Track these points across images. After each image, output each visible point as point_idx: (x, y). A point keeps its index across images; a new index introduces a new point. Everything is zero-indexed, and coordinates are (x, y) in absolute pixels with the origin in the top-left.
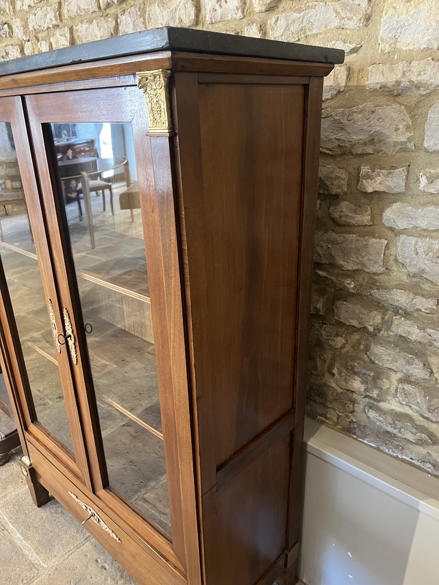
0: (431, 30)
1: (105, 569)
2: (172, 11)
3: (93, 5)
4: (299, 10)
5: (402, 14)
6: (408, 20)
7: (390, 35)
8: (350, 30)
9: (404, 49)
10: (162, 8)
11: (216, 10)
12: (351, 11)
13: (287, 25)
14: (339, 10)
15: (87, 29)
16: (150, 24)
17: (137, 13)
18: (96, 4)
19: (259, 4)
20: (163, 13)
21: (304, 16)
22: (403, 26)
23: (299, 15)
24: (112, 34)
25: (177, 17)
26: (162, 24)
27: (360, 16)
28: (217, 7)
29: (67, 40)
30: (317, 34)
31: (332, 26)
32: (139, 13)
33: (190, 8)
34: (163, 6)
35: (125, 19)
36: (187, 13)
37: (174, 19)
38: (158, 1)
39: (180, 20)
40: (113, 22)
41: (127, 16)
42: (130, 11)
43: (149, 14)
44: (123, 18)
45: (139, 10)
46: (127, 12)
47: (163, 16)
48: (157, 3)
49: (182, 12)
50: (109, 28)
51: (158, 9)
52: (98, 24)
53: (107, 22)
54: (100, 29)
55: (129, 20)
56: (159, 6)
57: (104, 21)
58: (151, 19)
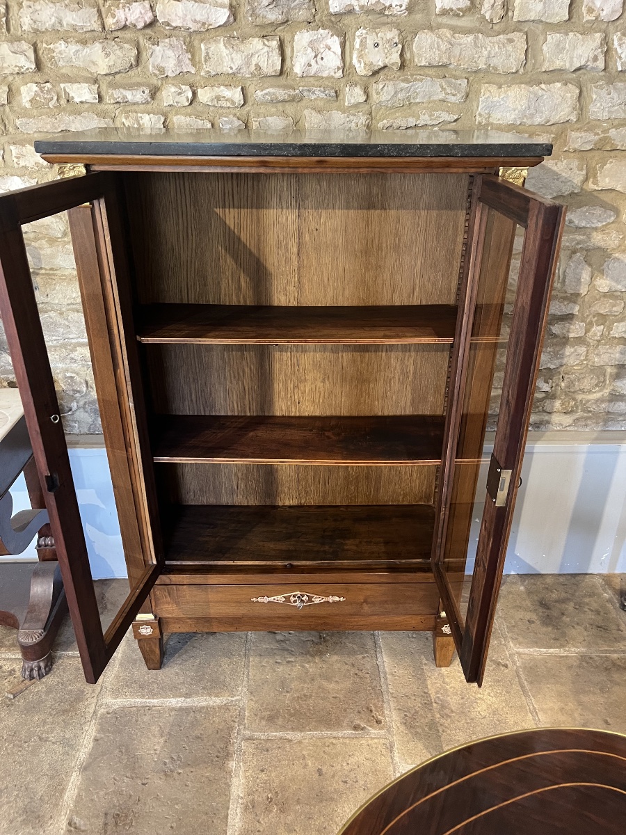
0: (517, 112)
1: (292, 662)
2: (248, 55)
3: (93, 22)
4: (407, 81)
5: (495, 97)
6: (500, 102)
7: (486, 111)
8: (451, 103)
9: (495, 122)
10: (231, 50)
11: (311, 66)
12: (455, 89)
13: (395, 93)
14: (445, 86)
15: (77, 51)
16: (208, 63)
17: (182, 47)
18: (99, 23)
19: (365, 69)
20: (233, 56)
21: (411, 87)
22: (495, 106)
23: (407, 85)
24: (131, 65)
25: (254, 63)
26: (231, 68)
27: (463, 94)
28: (313, 62)
29: (31, 61)
30: (419, 103)
31: (435, 98)
32: (184, 47)
33: (276, 58)
34: (233, 48)
35: (160, 51)
36: (270, 62)
37: (248, 64)
38: (224, 40)
39: (258, 67)
40: (131, 49)
41: (165, 48)
42: (172, 43)
43: (207, 53)
44: (157, 48)
45: (185, 43)
46: (163, 42)
47: (232, 59)
48: (222, 43)
49: (263, 59)
50: (128, 57)
51: (225, 50)
52: (104, 49)
53: (121, 48)
54: (108, 55)
55: (170, 53)
56: (226, 47)
57: (116, 46)
58: (209, 58)
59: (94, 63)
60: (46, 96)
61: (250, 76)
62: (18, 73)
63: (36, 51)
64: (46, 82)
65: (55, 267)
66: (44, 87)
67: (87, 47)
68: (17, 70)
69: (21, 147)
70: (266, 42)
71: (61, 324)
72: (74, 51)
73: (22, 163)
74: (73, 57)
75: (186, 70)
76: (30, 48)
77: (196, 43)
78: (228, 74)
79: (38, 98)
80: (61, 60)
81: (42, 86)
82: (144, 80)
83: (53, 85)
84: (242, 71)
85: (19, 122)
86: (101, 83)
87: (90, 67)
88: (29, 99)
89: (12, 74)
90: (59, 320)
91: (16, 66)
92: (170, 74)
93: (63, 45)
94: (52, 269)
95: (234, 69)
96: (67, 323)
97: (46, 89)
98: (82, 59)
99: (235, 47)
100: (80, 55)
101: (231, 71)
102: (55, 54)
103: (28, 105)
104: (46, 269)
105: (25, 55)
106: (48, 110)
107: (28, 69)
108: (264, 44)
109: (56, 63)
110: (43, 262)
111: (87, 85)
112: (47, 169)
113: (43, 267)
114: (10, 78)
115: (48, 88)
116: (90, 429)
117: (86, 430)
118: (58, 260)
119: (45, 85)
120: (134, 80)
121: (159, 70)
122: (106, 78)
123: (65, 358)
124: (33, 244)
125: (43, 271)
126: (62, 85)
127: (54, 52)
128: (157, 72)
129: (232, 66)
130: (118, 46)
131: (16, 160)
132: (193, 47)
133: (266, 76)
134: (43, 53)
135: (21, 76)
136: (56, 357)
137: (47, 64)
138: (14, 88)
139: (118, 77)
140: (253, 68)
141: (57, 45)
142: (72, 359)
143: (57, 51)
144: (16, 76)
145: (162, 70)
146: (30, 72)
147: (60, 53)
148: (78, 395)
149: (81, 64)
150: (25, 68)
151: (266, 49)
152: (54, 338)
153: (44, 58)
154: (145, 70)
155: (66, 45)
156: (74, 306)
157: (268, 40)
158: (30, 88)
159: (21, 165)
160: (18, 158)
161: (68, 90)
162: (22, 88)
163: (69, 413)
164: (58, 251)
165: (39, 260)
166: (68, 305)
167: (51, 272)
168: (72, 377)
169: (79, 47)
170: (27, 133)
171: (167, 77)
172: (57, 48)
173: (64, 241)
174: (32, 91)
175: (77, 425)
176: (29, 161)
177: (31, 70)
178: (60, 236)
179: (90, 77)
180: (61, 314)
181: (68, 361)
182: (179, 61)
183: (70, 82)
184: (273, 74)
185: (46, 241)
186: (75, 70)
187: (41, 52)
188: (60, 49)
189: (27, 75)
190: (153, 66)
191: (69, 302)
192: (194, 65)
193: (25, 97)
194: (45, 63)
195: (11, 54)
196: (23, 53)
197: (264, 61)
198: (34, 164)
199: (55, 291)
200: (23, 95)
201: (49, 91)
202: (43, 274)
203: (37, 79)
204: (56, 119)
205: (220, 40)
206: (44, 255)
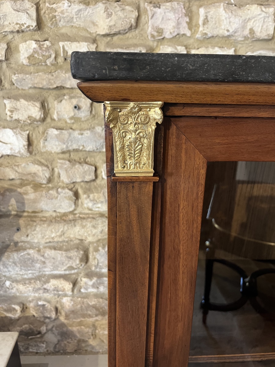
2: (245, 20)
10: (230, 14)
15: (80, 11)
16: (206, 26)
17: (182, 10)
20: (231, 19)
24: (131, 26)
25: (249, 27)
26: (228, 31)
29: (32, 19)
32: (184, 11)
33: (271, 23)
34: (231, 12)
35: (161, 13)
36: (265, 27)
37: (244, 27)
38: (224, 5)
39: (252, 31)
40: (133, 11)
41: (166, 11)
42: (174, 6)
43: (207, 16)
44: (158, 10)
45: (184, 8)
46: (164, 5)
47: (230, 22)
48: (222, 8)
49: (257, 25)
50: (129, 19)
51: (225, 14)
52: (106, 9)
53: (123, 9)
54: (109, 15)
55: (171, 15)
56: (225, 11)
57: (119, 7)
58: (208, 21)
59: (94, 24)
60: (44, 54)
61: (243, 39)
62: (18, 32)
63: (38, 10)
64: (45, 41)
65: (37, 210)
66: (43, 45)
67: (90, 8)
68: (17, 28)
69: (15, 102)
70: (264, 9)
71: (38, 260)
72: (76, 10)
73: (15, 116)
74: (75, 16)
75: (182, 33)
76: (32, 7)
77: (194, 8)
78: (223, 37)
79: (36, 55)
80: (62, 20)
81: (42, 43)
82: (141, 42)
83: (52, 44)
84: (236, 34)
85: (15, 78)
86: (99, 43)
87: (90, 28)
88: (27, 56)
89: (12, 32)
90: (36, 256)
91: (17, 24)
92: (167, 35)
93: (66, 5)
94: (34, 212)
95: (231, 31)
96: (43, 260)
97: (45, 46)
98: (83, 20)
99: (233, 12)
100: (82, 15)
101: (227, 34)
102: (57, 14)
103: (25, 62)
104: (28, 212)
105: (27, 13)
106: (45, 68)
107: (28, 27)
108: (262, 11)
109: (56, 23)
110: (26, 206)
111: (86, 44)
112: (39, 123)
113: (26, 210)
114: (10, 37)
115: (47, 46)
116: (55, 347)
117: (51, 349)
118: (41, 204)
119: (44, 42)
120: (130, 42)
121: (157, 32)
122: (104, 39)
123: (39, 289)
124: (19, 190)
125: (25, 214)
126: (61, 44)
127: (56, 11)
128: (155, 34)
129: (229, 29)
130: (120, 7)
131: (9, 113)
132: (191, 12)
133: (259, 40)
134: (45, 13)
135: (21, 35)
136: (30, 288)
137: (48, 23)
138: (12, 46)
139: (115, 38)
140: (247, 32)
141: (60, 4)
142: (45, 289)
143: (59, 10)
144: (16, 34)
145: (160, 31)
146: (30, 30)
147: (62, 12)
148: (47, 320)
149: (82, 24)
150: (25, 26)
151: (263, 14)
152: (30, 272)
153: (46, 18)
154: (142, 32)
155: (70, 4)
156: (51, 244)
157: (265, 8)
158: (29, 45)
159: (14, 118)
160: (11, 111)
161: (66, 48)
162: (21, 45)
163: (38, 336)
164: (42, 196)
165: (23, 204)
166: (46, 243)
167: (33, 214)
168: (44, 305)
169: (82, 6)
170: (22, 89)
171: (163, 39)
172: (60, 7)
173: (49, 187)
174: (30, 48)
175: (44, 346)
176: (23, 114)
177: (31, 28)
178: (44, 182)
179: (89, 37)
180: (39, 251)
181: (41, 291)
182: (178, 24)
183: (68, 41)
184: (266, 38)
185: (32, 188)
186: (74, 31)
187: (42, 12)
188: (62, 9)
189: (27, 33)
190: (153, 28)
191: (48, 241)
192: (190, 29)
193: (23, 54)
194: (46, 23)
195: (14, 12)
196: (26, 11)
197: (259, 26)
198: (27, 117)
199: (35, 232)
200: (22, 52)
201: (48, 49)
202: (25, 217)
203: (37, 37)
204: (52, 75)
205: (220, 5)
206: (28, 200)
